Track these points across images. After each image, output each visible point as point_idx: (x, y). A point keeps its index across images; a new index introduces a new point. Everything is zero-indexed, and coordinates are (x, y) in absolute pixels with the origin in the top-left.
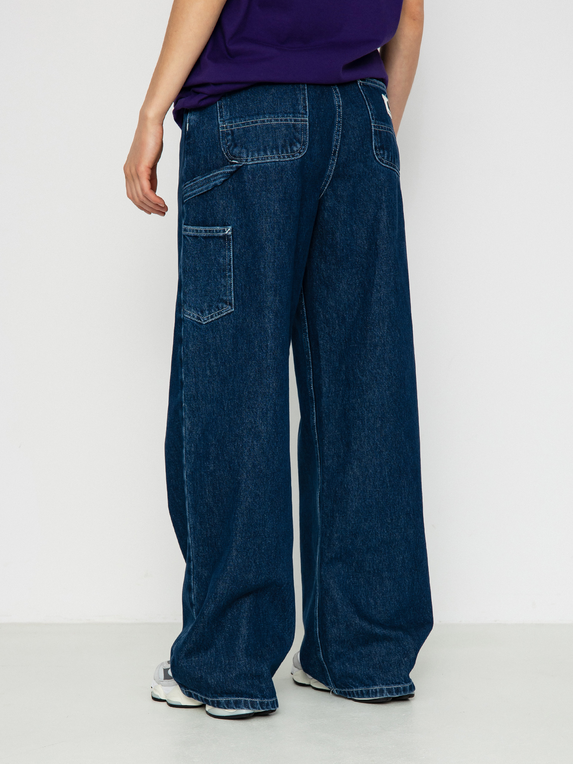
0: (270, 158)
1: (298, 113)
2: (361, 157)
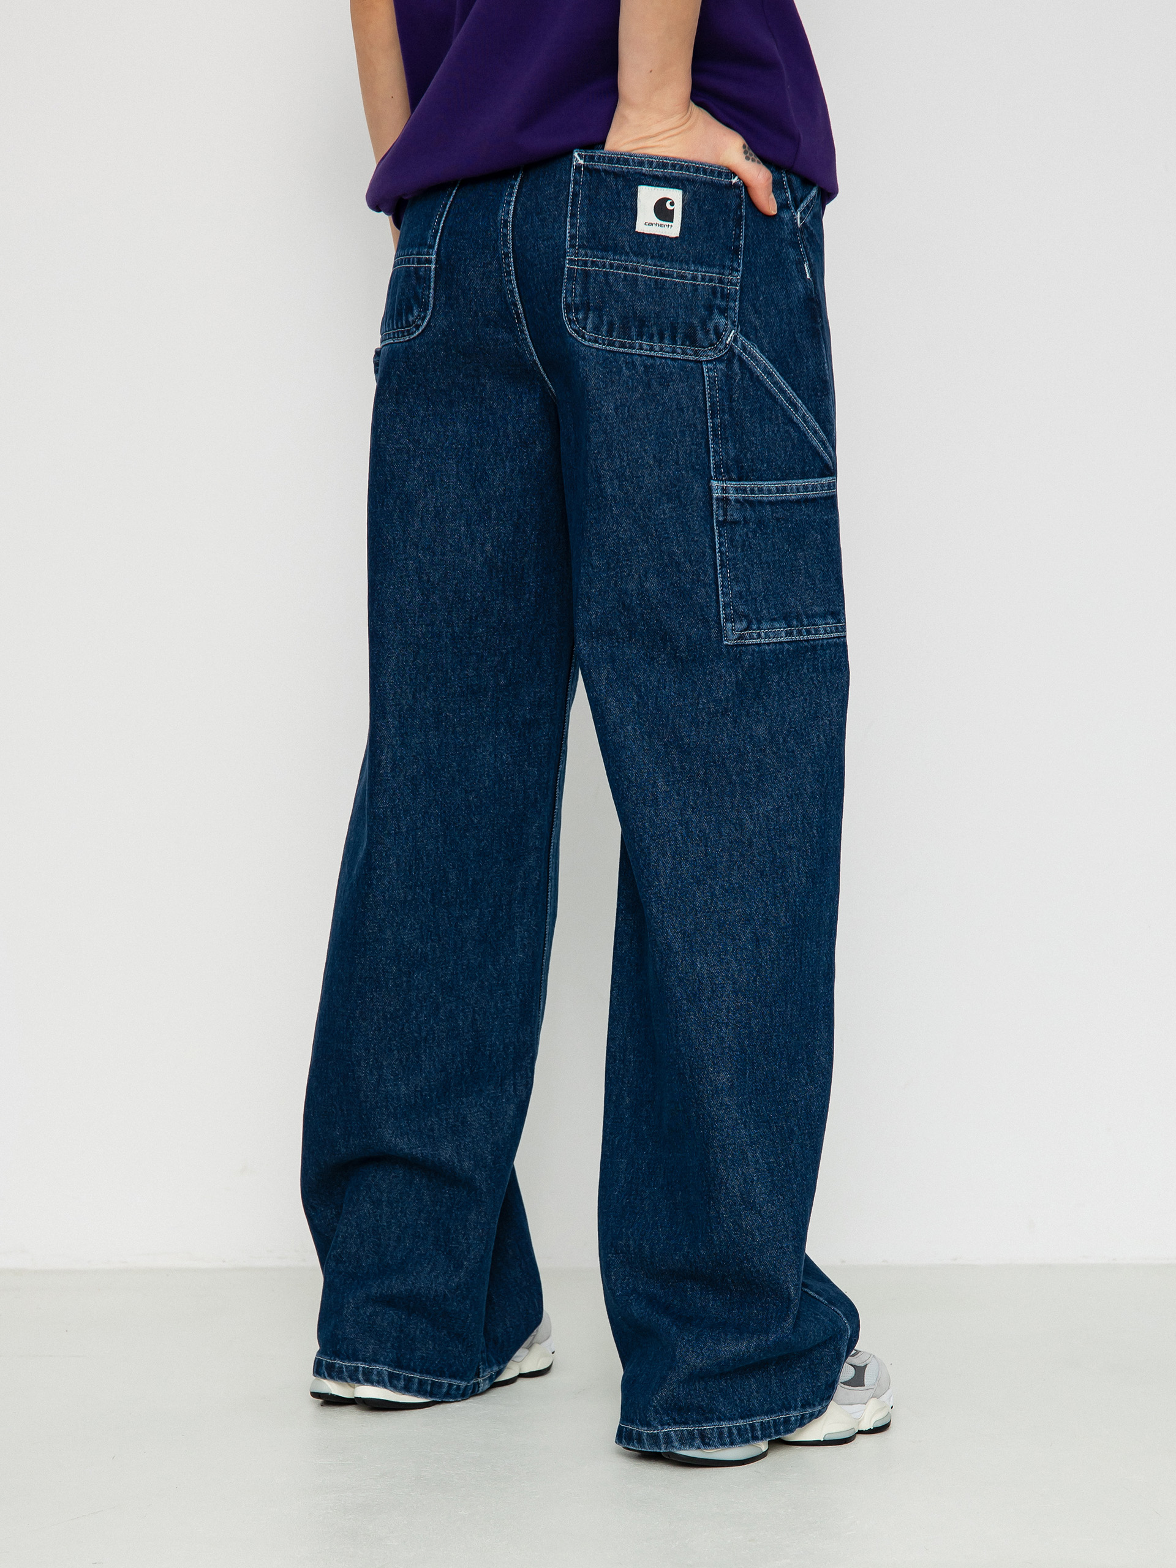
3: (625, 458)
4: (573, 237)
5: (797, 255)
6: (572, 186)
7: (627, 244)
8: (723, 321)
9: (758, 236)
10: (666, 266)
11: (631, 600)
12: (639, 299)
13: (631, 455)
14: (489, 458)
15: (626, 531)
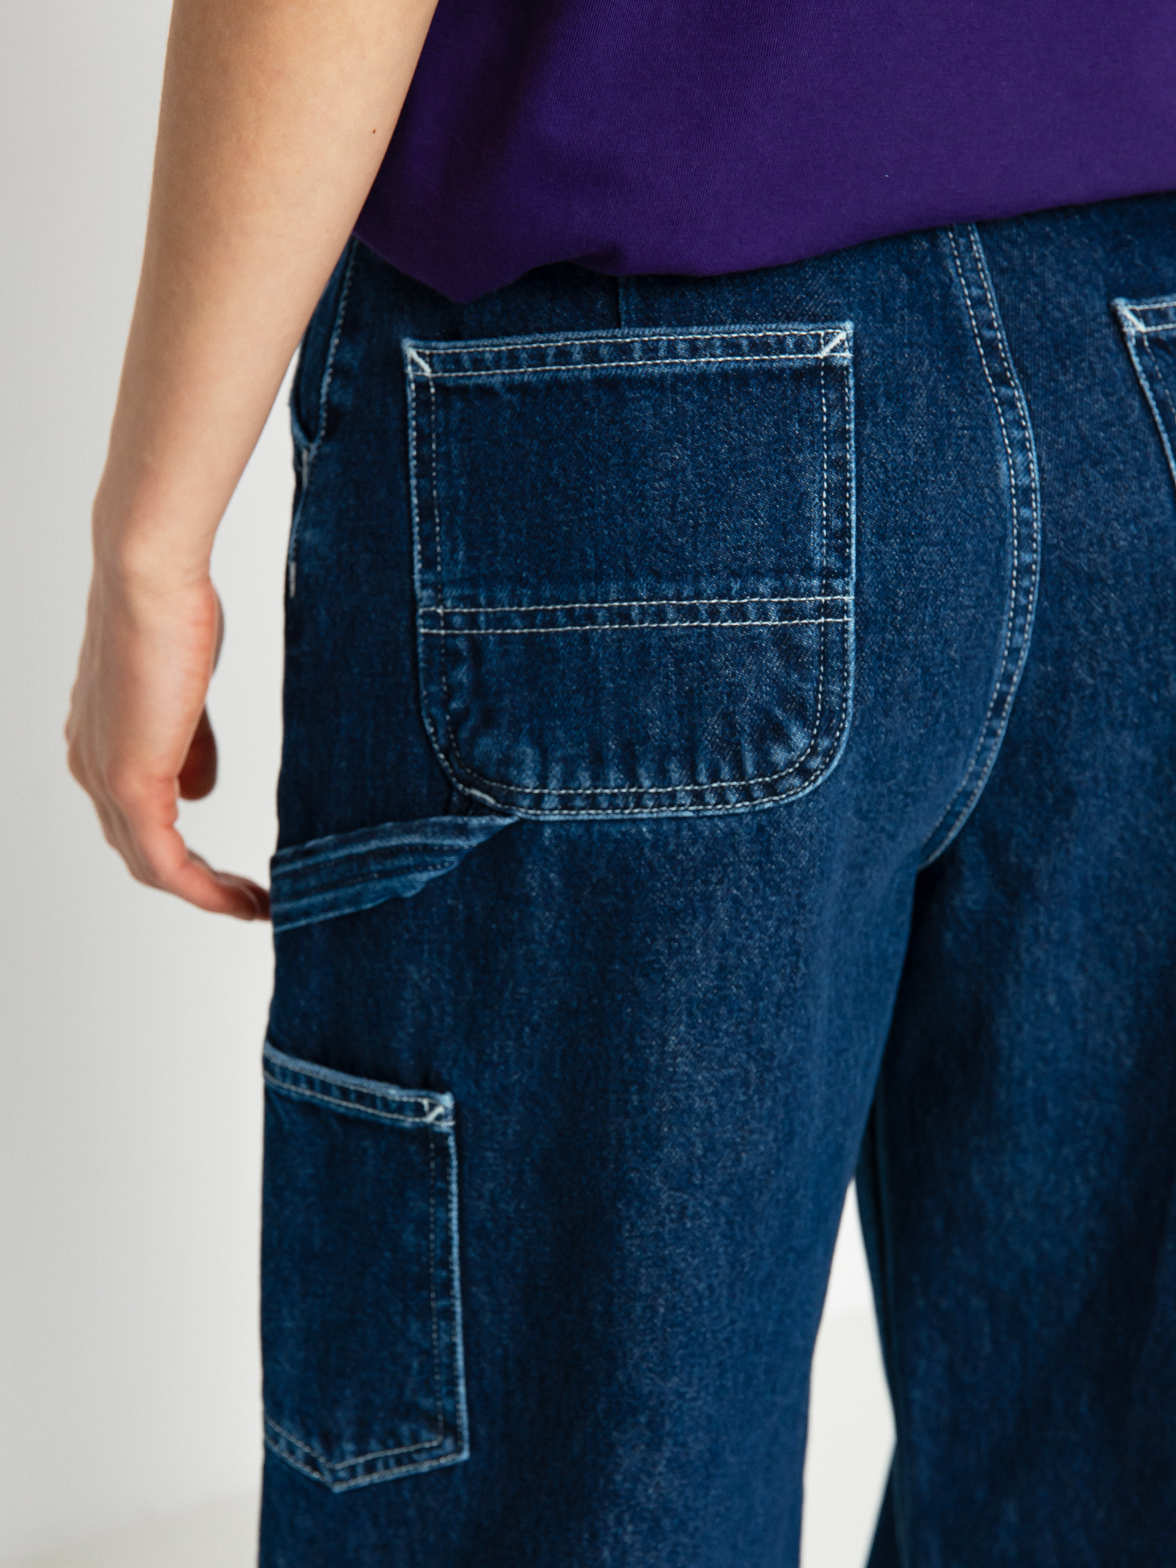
0: (651, 804)
1: (802, 573)
2: (1124, 708)
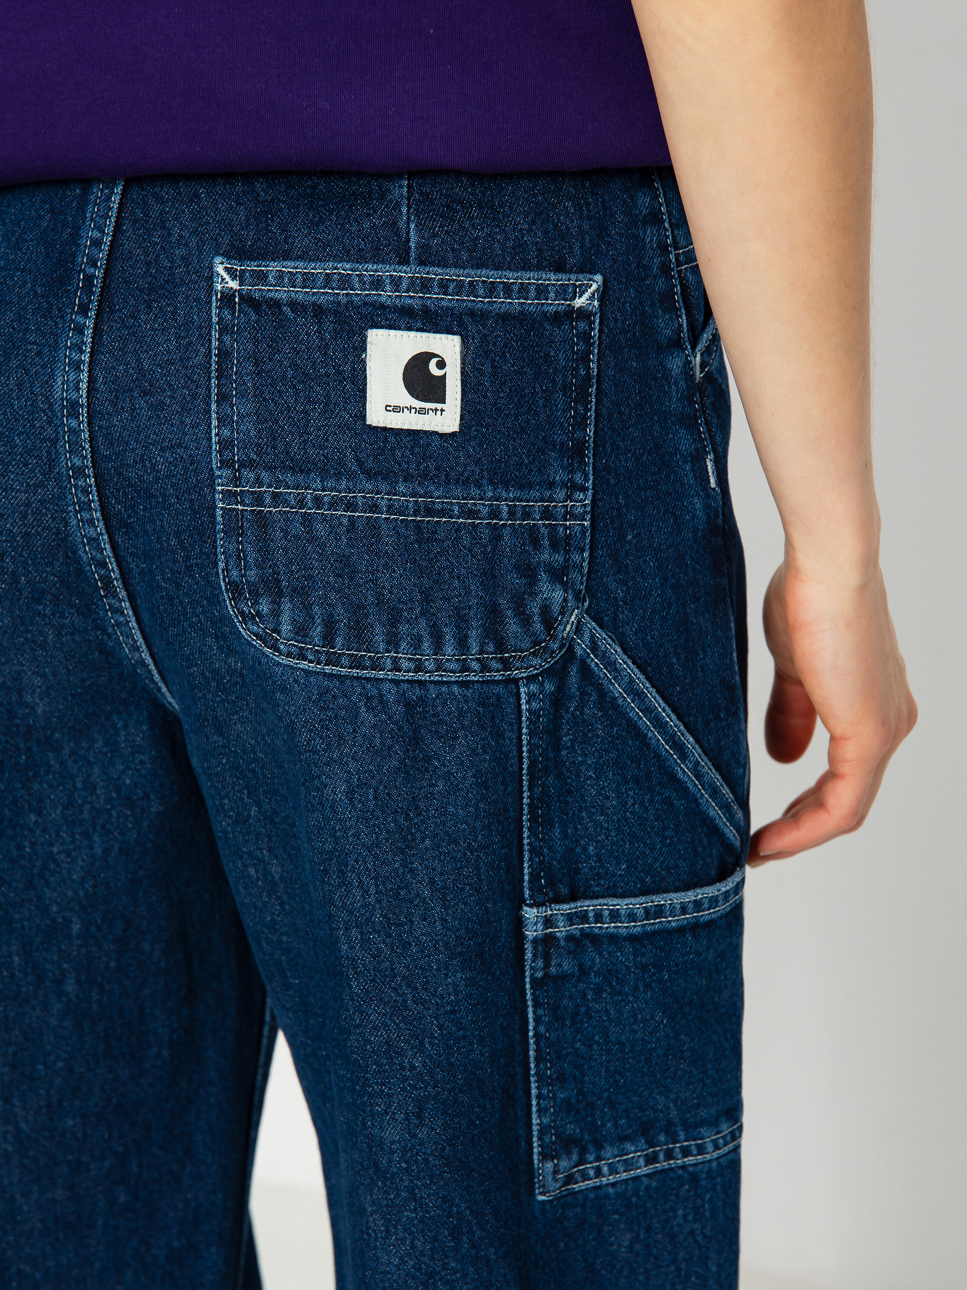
3: (373, 890)
4: (225, 445)
5: (694, 440)
6: (215, 335)
7: (349, 455)
8: (558, 595)
9: (621, 413)
10: (436, 494)
11: (390, 1161)
12: (386, 565)
13: (384, 883)
14: (57, 832)
15: (375, 1028)
